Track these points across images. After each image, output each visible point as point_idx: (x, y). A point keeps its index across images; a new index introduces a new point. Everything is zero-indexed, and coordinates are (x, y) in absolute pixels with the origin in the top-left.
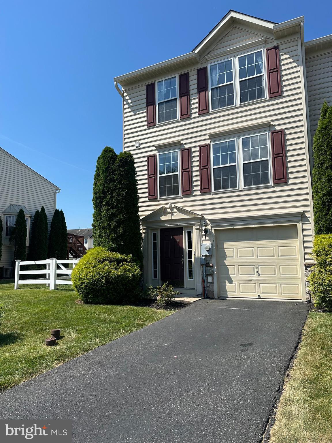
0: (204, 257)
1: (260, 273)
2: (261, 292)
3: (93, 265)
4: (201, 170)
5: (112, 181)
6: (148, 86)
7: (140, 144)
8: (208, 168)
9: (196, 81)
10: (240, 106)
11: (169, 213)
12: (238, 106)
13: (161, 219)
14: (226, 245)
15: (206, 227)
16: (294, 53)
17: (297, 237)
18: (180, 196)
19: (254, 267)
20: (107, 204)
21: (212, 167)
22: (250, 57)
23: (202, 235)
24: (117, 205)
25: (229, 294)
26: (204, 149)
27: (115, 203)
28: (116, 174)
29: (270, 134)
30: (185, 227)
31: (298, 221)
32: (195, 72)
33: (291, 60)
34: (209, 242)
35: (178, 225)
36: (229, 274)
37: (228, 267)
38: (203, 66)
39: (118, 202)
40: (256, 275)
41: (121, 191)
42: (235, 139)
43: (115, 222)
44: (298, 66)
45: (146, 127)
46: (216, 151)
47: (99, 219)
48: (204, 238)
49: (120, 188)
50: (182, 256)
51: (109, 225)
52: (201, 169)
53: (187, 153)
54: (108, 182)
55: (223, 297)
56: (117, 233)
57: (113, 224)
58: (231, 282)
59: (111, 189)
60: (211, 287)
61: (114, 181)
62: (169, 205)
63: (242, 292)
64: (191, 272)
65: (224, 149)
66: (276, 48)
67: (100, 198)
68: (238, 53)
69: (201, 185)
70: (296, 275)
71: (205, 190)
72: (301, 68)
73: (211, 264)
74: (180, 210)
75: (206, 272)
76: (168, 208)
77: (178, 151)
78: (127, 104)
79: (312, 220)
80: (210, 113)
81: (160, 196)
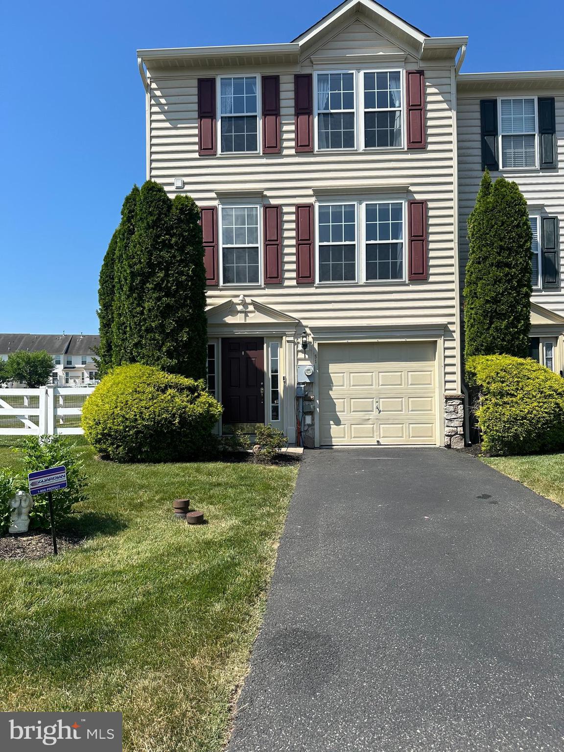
0: (303, 386)
1: (381, 409)
2: (382, 436)
3: (150, 396)
4: (298, 245)
5: (167, 246)
6: (201, 82)
7: (184, 184)
8: (310, 244)
9: (292, 95)
10: (363, 152)
11: (241, 312)
12: (361, 151)
13: (225, 321)
14: (333, 368)
15: (304, 339)
16: (446, 88)
17: (434, 358)
18: (261, 286)
19: (373, 401)
20: (158, 287)
21: (317, 243)
22: (382, 76)
23: (298, 351)
24: (176, 291)
25: (335, 441)
26: (304, 211)
27: (174, 288)
28: (175, 234)
29: (406, 203)
30: (267, 337)
31: (439, 336)
32: (291, 79)
33: (440, 98)
34: (308, 363)
35: (257, 332)
36: (336, 412)
37: (335, 400)
38: (306, 71)
39: (180, 285)
40: (376, 412)
41: (184, 267)
42: (355, 203)
43: (173, 320)
44: (450, 109)
45: (196, 155)
46: (323, 217)
47: (138, 313)
48: (301, 355)
49: (181, 261)
50: (262, 383)
51: (162, 326)
52: (299, 245)
53: (274, 213)
54: (159, 246)
55: (330, 446)
56: (176, 340)
57: (171, 324)
58: (338, 422)
59: (166, 262)
60: (310, 432)
61: (171, 246)
62: (241, 298)
63: (354, 437)
64: (275, 410)
65: (337, 217)
66: (421, 73)
67: (141, 273)
68: (364, 65)
69: (298, 271)
70: (431, 410)
71: (304, 278)
72: (453, 114)
73: (312, 397)
74: (260, 308)
75: (303, 408)
76: (239, 304)
77: (259, 208)
78: (159, 104)
79: (457, 335)
80: (315, 153)
81: (224, 283)
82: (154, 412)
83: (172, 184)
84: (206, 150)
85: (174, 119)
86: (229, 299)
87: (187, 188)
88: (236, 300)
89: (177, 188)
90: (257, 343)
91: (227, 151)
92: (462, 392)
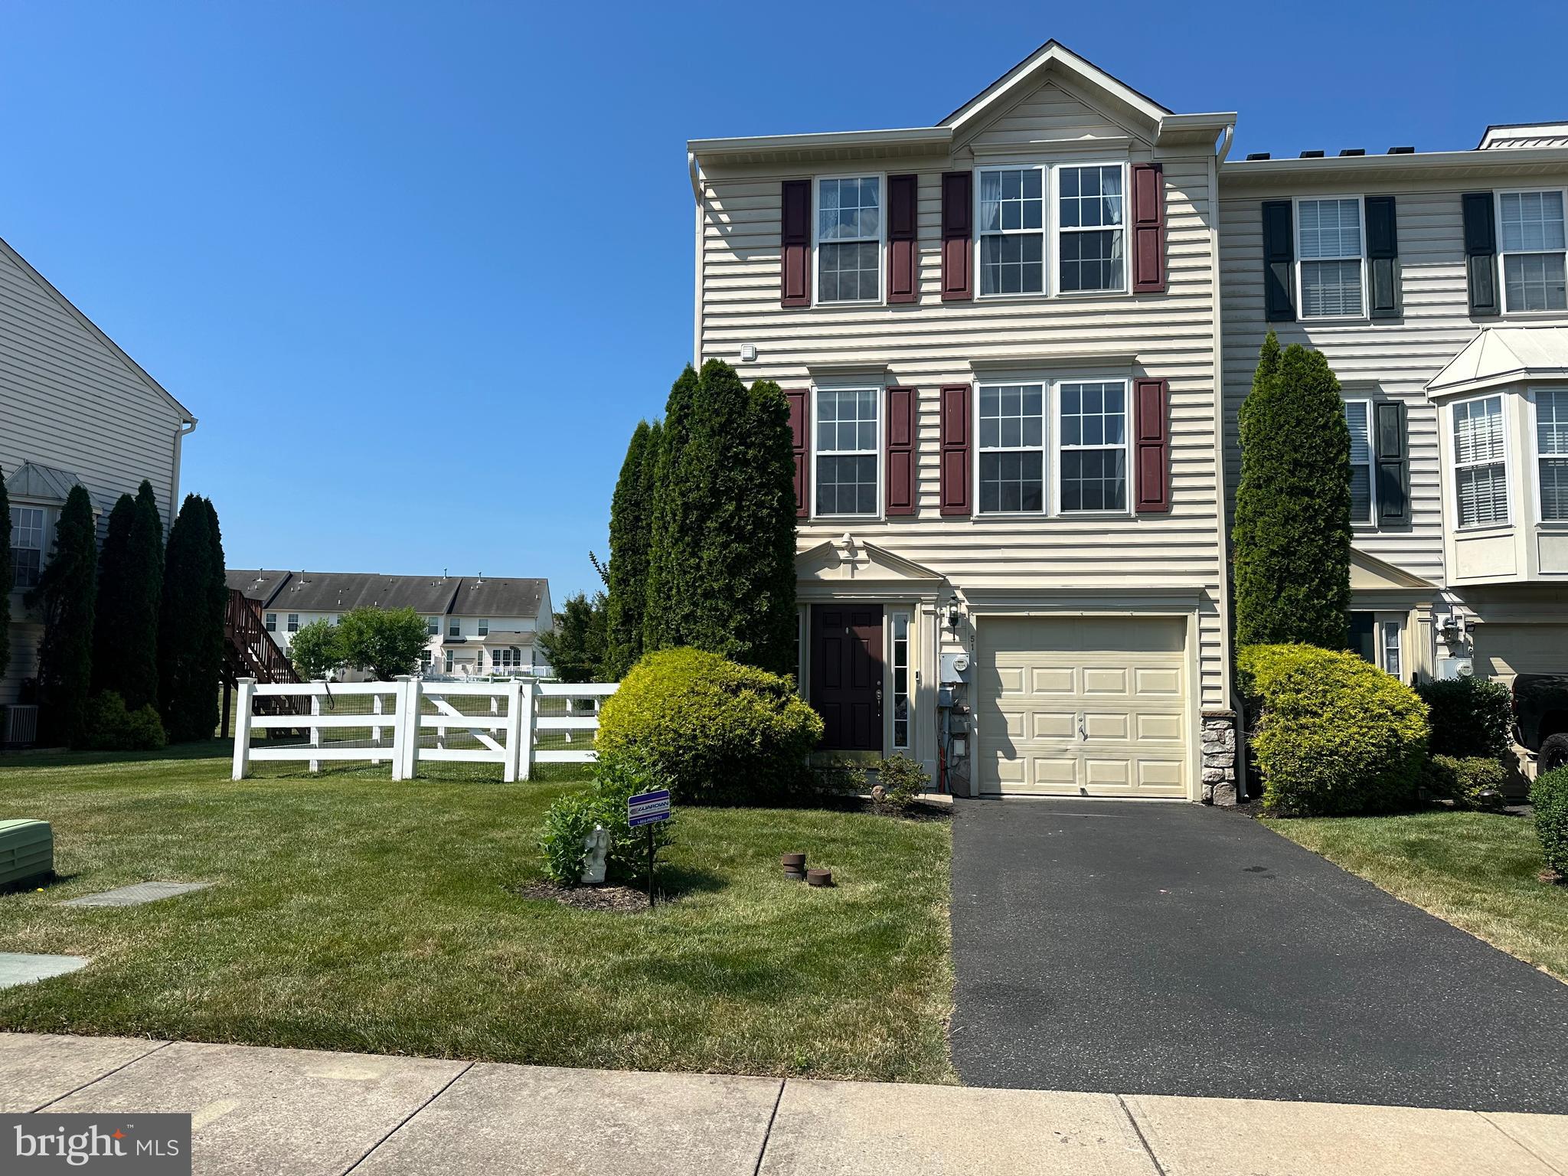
0: (950, 689)
1: (1088, 732)
2: (1089, 780)
3: (716, 700)
4: (943, 453)
5: (741, 462)
6: (788, 187)
7: (757, 353)
8: (964, 450)
9: (937, 206)
10: (1058, 298)
11: (846, 562)
12: (1053, 297)
13: (818, 576)
14: (1002, 658)
15: (954, 609)
16: (1200, 193)
17: (1180, 647)
18: (879, 518)
19: (1073, 719)
20: (725, 527)
21: (977, 449)
22: (1091, 175)
23: (942, 630)
24: (753, 533)
25: (1006, 787)
26: (955, 398)
27: (749, 527)
28: (753, 444)
29: (1132, 384)
30: (889, 604)
31: (1192, 609)
32: (937, 179)
33: (1190, 208)
34: (960, 649)
35: (872, 596)
36: (1007, 735)
37: (1005, 715)
38: (961, 167)
39: (759, 523)
40: (1078, 738)
41: (766, 495)
42: (1043, 383)
43: (747, 579)
44: (1207, 227)
45: (777, 306)
46: (987, 405)
47: (692, 568)
48: (947, 637)
49: (762, 485)
50: (879, 683)
51: (729, 590)
52: (945, 451)
53: (904, 400)
54: (729, 463)
55: (997, 795)
56: (751, 611)
57: (743, 584)
58: (1011, 754)
59: (739, 487)
60: (963, 768)
61: (746, 463)
62: (846, 538)
63: (1040, 781)
64: (901, 729)
65: (1011, 405)
66: (1157, 168)
67: (700, 506)
68: (1061, 156)
69: (943, 494)
70: (1177, 738)
71: (954, 506)
72: (1212, 234)
73: (965, 708)
74: (878, 555)
75: (950, 728)
76: (842, 549)
77: (878, 392)
78: (718, 224)
79: (1222, 608)
80: (975, 301)
81: (818, 513)
82: (723, 725)
83: (737, 354)
84: (795, 297)
85: (742, 247)
86: (825, 540)
87: (761, 359)
88: (836, 542)
89: (745, 360)
90: (871, 614)
91: (827, 299)
92: (1232, 706)
